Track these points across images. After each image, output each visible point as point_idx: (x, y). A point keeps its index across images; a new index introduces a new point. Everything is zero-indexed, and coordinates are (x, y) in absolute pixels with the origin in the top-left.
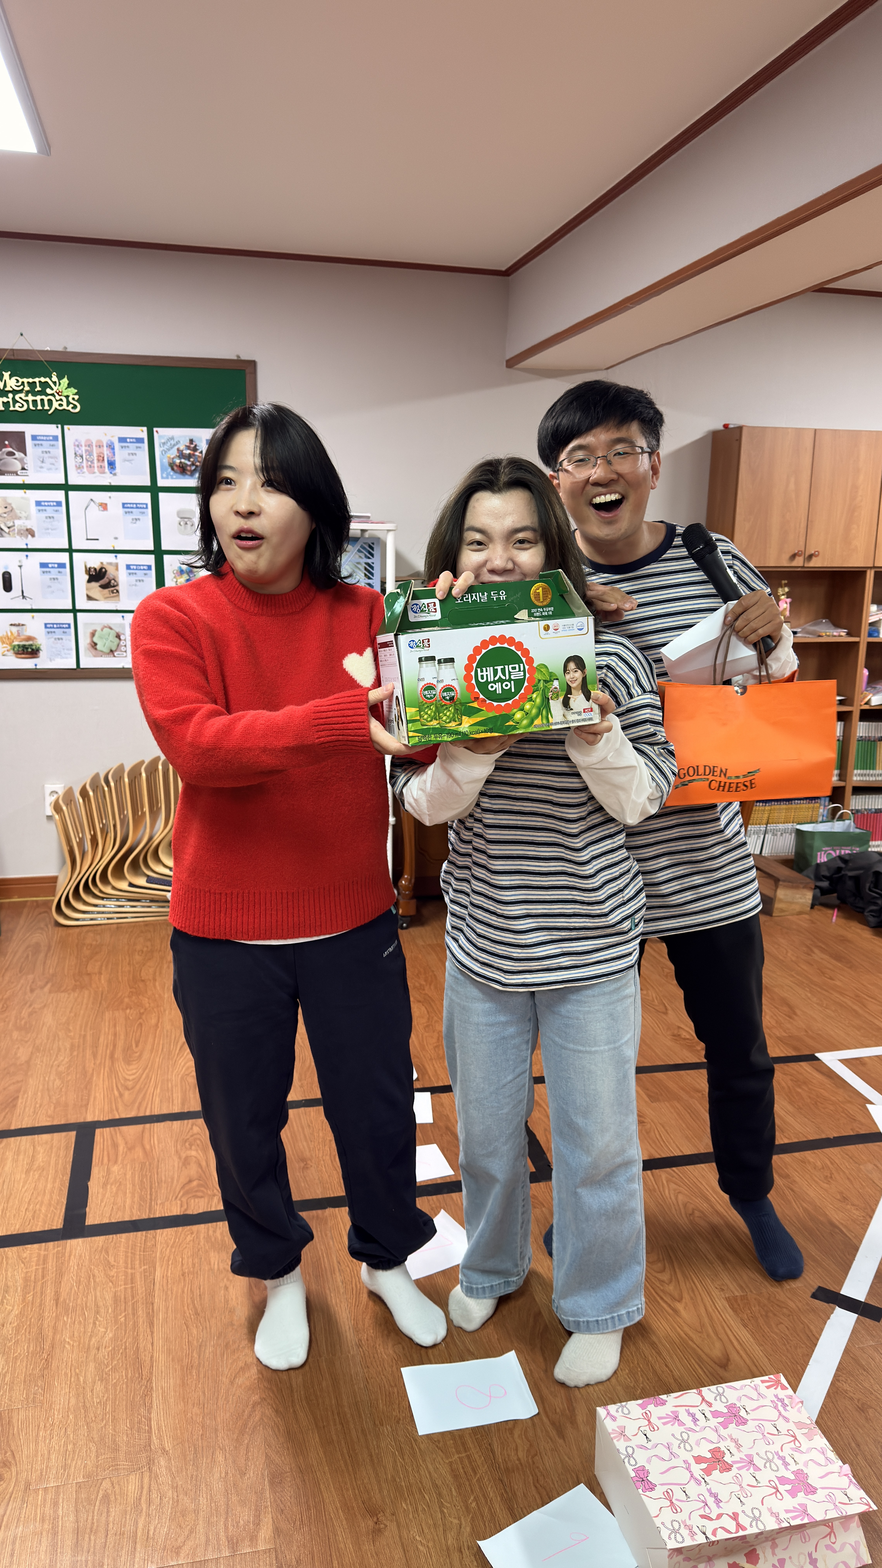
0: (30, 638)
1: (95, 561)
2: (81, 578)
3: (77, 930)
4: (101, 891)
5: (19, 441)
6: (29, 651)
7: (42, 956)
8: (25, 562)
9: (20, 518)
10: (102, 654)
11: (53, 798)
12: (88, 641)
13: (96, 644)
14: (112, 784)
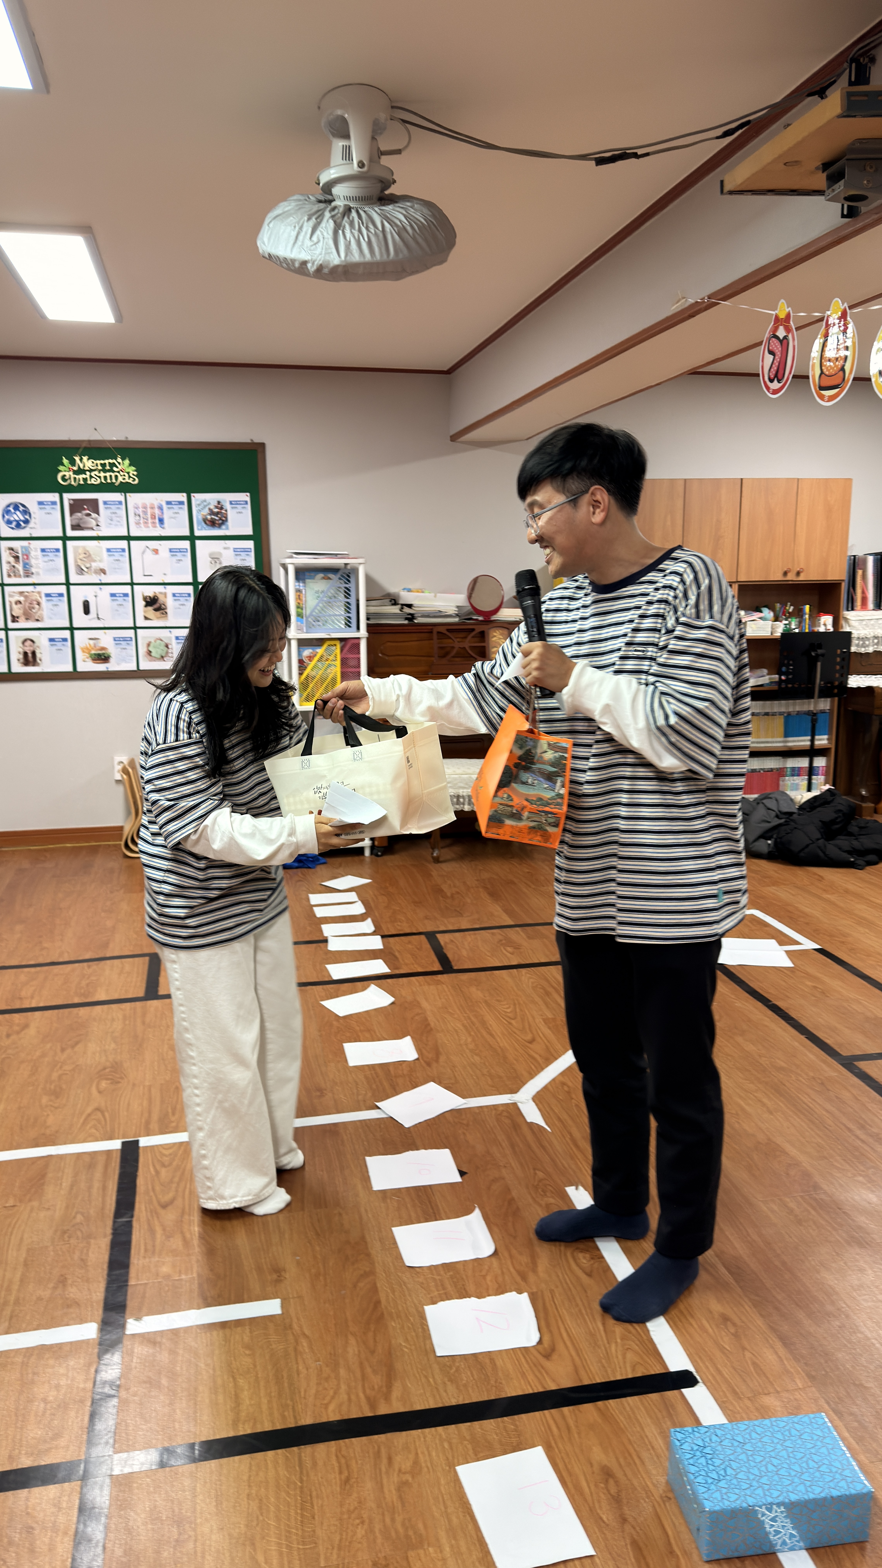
0: (103, 649)
1: (150, 591)
2: (140, 604)
5: (94, 506)
6: (103, 658)
7: (116, 874)
8: (99, 593)
9: (95, 561)
10: (156, 659)
11: (120, 767)
12: (145, 649)
13: (151, 652)
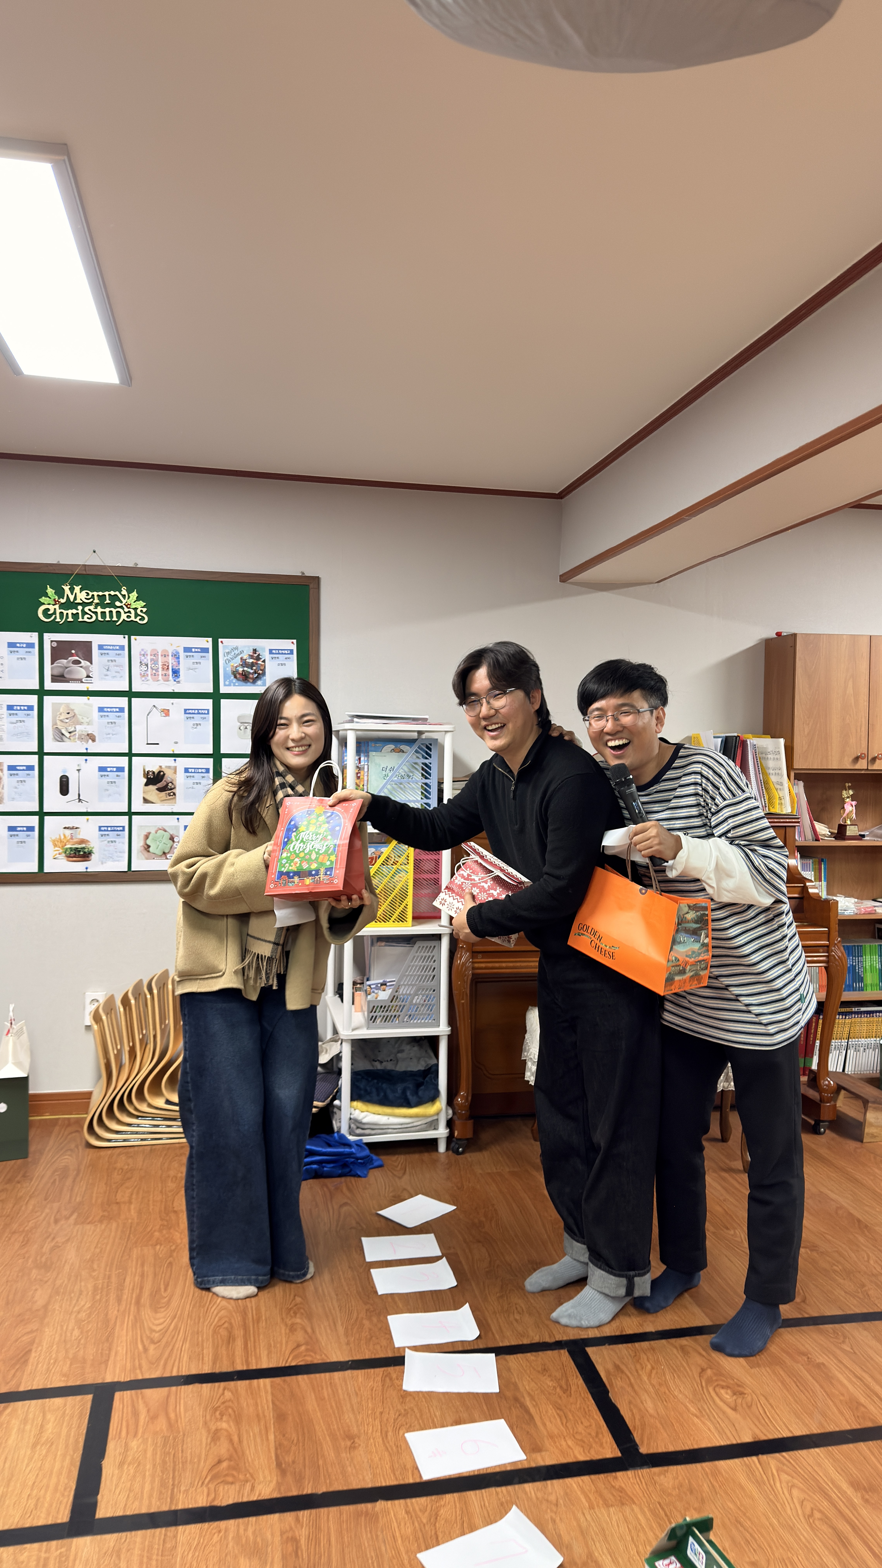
0: (82, 841)
1: (154, 765)
2: (139, 780)
3: (109, 1152)
4: (136, 1109)
5: (86, 650)
6: (81, 854)
7: (69, 1182)
8: (84, 766)
9: (81, 723)
10: (155, 856)
11: (93, 1007)
12: (142, 843)
13: (149, 847)
14: (155, 991)
